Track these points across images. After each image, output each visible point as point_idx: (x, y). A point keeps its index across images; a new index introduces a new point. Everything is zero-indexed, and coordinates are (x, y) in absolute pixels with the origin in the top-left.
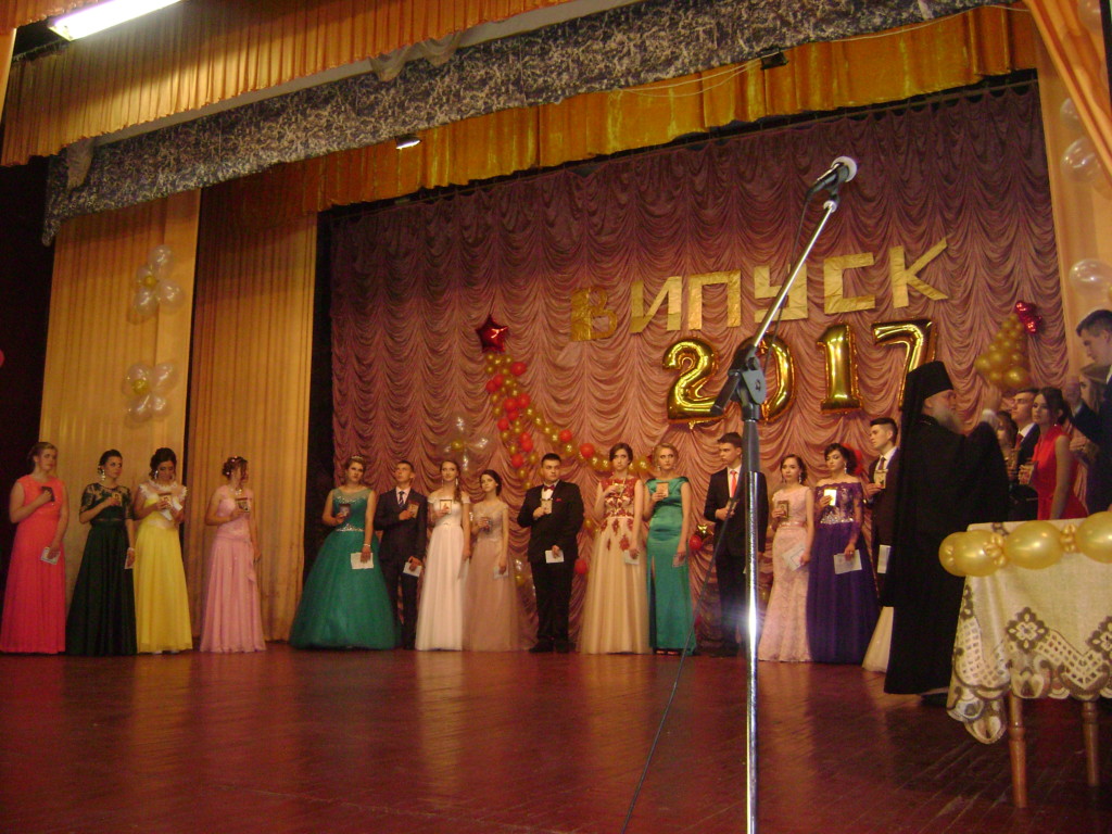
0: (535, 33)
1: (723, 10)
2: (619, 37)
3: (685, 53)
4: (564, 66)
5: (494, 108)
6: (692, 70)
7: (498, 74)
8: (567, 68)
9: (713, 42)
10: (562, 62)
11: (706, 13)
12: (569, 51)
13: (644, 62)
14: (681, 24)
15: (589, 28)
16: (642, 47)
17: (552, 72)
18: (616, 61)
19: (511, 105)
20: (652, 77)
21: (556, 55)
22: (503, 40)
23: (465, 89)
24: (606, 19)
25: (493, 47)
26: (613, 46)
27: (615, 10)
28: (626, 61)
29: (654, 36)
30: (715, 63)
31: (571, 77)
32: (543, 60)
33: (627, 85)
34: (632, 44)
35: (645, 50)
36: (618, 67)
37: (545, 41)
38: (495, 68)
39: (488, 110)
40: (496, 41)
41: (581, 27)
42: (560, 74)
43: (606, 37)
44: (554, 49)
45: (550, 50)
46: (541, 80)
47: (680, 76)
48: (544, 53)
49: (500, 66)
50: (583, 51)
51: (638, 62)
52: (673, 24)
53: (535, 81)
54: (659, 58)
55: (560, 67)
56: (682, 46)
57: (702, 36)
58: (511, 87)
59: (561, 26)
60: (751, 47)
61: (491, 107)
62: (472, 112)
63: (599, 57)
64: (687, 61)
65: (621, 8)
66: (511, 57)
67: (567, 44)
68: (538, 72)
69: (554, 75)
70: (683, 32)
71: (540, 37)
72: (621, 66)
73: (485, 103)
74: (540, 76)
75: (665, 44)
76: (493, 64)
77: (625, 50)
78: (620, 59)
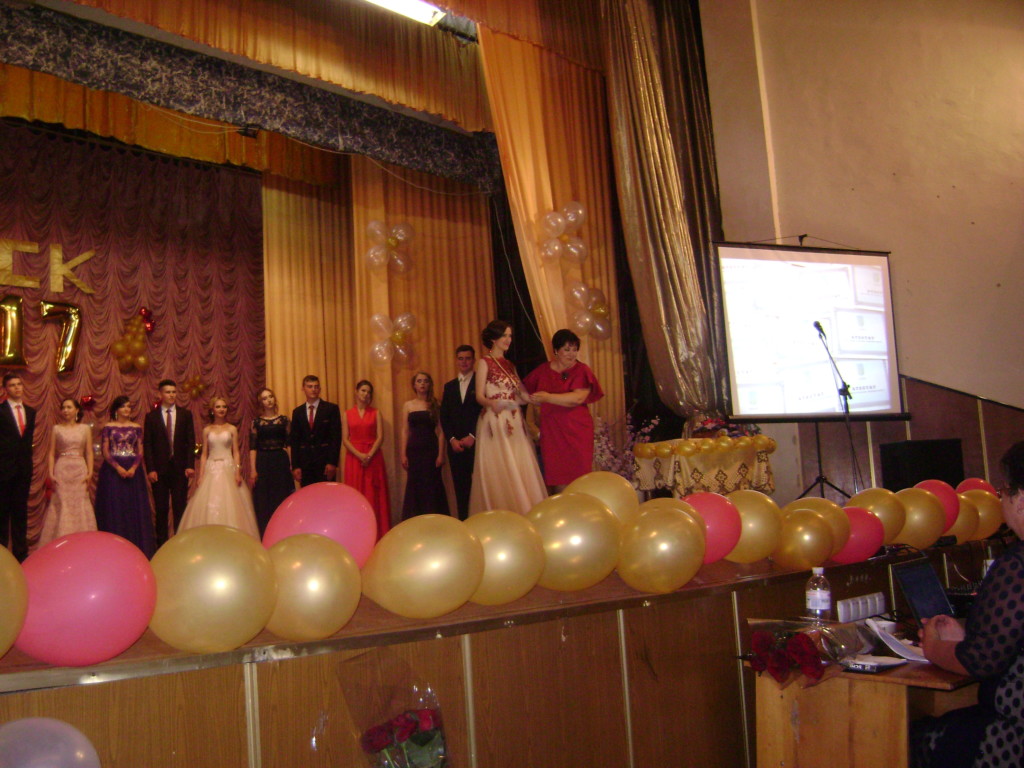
0: (84, 22)
1: (228, 83)
2: (154, 63)
3: (202, 101)
4: (103, 62)
5: (43, 69)
6: (206, 116)
7: (46, 40)
8: (105, 66)
9: (222, 102)
10: (102, 58)
11: (218, 80)
12: (110, 52)
13: (171, 92)
14: (199, 78)
15: (130, 43)
16: (170, 80)
17: (94, 62)
18: (149, 80)
19: (59, 74)
20: (178, 107)
21: (98, 50)
22: (57, 13)
23: (14, 37)
24: (144, 44)
25: (43, 14)
26: (148, 68)
27: (152, 40)
28: (157, 85)
29: (178, 75)
30: (222, 118)
31: (107, 75)
32: (87, 48)
33: (158, 104)
34: (164, 75)
35: (173, 83)
36: (150, 86)
37: (91, 33)
38: (44, 33)
39: (36, 67)
40: (50, 10)
41: (123, 39)
42: (99, 67)
43: (143, 59)
44: (97, 44)
45: (94, 43)
46: (84, 64)
47: (196, 116)
48: (89, 44)
49: (49, 34)
50: (122, 59)
51: (166, 90)
52: (194, 76)
53: (80, 63)
54: (183, 95)
55: (99, 61)
56: (201, 95)
57: (214, 94)
58: (59, 58)
59: (108, 29)
60: (247, 119)
61: (40, 67)
62: (19, 62)
63: (136, 71)
64: (203, 107)
65: (158, 42)
66: (61, 33)
67: (108, 46)
68: (83, 57)
69: (95, 65)
70: (201, 84)
71: (86, 27)
72: (153, 86)
73: (34, 60)
74: (84, 61)
75: (188, 87)
76: (43, 29)
77: (158, 76)
78: (153, 81)
